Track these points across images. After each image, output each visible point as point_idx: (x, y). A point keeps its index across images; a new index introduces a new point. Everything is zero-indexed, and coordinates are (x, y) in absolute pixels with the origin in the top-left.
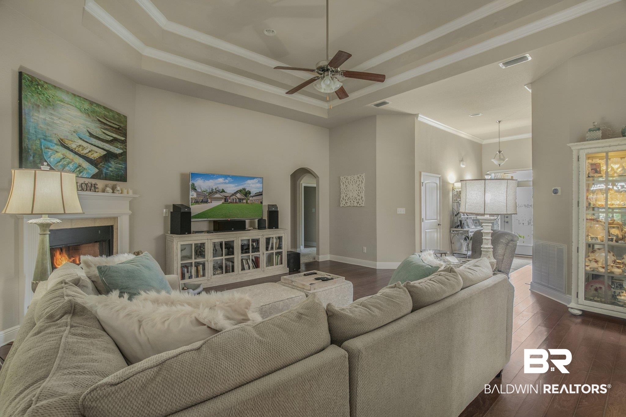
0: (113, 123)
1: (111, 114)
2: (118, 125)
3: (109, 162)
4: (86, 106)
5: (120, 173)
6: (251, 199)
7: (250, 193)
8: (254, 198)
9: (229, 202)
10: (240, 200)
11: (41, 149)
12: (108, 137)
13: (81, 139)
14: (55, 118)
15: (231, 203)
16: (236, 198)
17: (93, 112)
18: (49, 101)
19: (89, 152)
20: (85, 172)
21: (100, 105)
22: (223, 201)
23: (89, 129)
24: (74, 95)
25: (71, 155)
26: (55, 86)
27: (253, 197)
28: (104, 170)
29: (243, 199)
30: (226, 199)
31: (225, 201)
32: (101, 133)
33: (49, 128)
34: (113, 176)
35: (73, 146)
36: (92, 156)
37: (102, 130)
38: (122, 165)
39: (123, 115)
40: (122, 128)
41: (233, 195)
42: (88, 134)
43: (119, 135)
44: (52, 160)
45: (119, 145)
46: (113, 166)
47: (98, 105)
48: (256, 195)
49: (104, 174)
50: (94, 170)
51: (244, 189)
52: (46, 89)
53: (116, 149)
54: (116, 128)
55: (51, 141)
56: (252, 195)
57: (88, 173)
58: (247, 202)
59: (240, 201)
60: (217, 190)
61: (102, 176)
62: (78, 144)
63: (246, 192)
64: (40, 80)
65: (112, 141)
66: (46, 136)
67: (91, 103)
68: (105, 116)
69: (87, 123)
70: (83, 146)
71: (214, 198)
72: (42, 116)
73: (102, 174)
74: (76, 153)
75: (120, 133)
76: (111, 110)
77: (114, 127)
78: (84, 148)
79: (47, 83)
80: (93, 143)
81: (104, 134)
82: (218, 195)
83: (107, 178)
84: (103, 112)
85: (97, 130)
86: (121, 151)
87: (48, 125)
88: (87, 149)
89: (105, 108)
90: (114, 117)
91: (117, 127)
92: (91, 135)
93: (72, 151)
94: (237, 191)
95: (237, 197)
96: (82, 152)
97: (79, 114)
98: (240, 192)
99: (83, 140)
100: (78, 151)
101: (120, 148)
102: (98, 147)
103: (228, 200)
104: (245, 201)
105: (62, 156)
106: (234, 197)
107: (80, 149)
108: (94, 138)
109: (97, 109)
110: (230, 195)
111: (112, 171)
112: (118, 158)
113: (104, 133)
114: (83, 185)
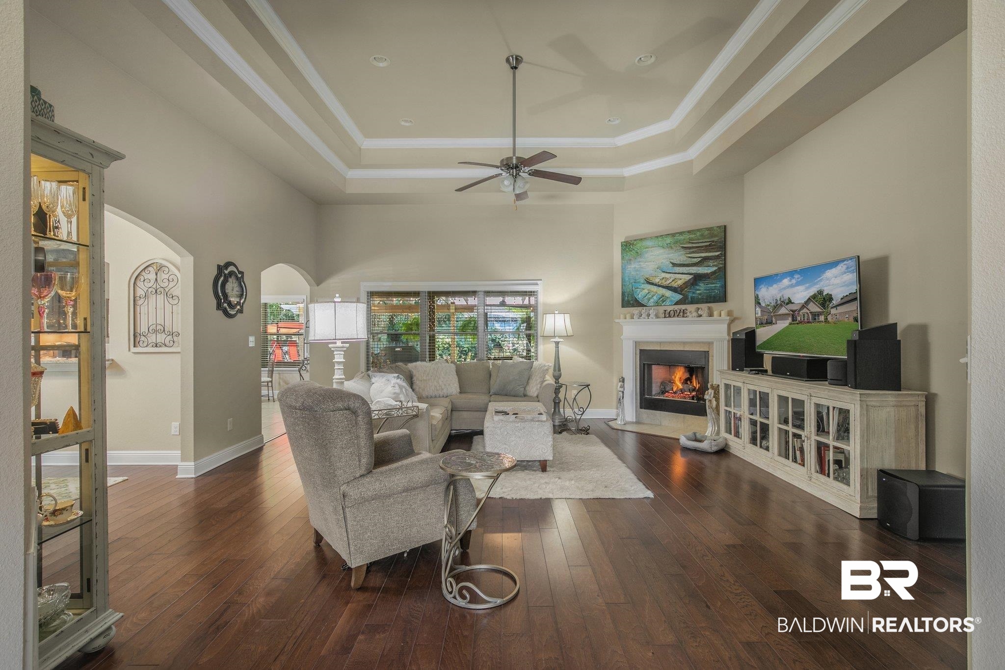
0: (703, 242)
1: (698, 234)
2: (710, 242)
3: (697, 285)
4: (669, 240)
5: (713, 294)
6: (833, 311)
7: (830, 298)
8: (841, 309)
9: (797, 322)
10: (815, 315)
11: (633, 290)
12: (696, 260)
13: (664, 272)
14: (642, 263)
15: (801, 322)
16: (807, 313)
17: (676, 242)
18: (637, 253)
19: (673, 281)
20: (668, 300)
21: (684, 232)
22: (790, 320)
23: (672, 261)
24: (657, 237)
25: (654, 289)
26: (641, 239)
27: (836, 306)
28: (690, 295)
29: (819, 314)
30: (793, 315)
31: (793, 320)
32: (685, 258)
33: (638, 273)
34: (703, 298)
35: (657, 280)
36: (676, 284)
37: (687, 255)
38: (717, 284)
39: (718, 227)
40: (716, 242)
41: (803, 307)
42: (671, 265)
43: (710, 252)
44: (640, 296)
45: (711, 263)
46: (702, 288)
47: (681, 233)
48: (844, 301)
49: (690, 299)
50: (678, 297)
51: (820, 292)
52: (635, 245)
53: (706, 268)
54: (706, 246)
55: (639, 282)
56: (834, 302)
57: (671, 301)
58: (826, 320)
59: (815, 319)
60: (782, 300)
61: (687, 301)
62: (662, 277)
63: (824, 299)
64: (631, 241)
65: (700, 262)
66: (636, 280)
67: (673, 235)
68: (690, 240)
69: (669, 255)
70: (666, 278)
71: (780, 315)
72: (633, 266)
73: (688, 298)
74: (659, 286)
75: (712, 249)
76: (698, 230)
77: (702, 247)
78: (667, 279)
79: (635, 240)
80: (677, 271)
81: (689, 259)
82: (783, 311)
83: (693, 301)
84: (687, 236)
85: (680, 257)
86: (715, 268)
87: (637, 270)
88: (670, 279)
89: (689, 232)
90: (702, 235)
91: (708, 244)
92: (674, 265)
93: (656, 285)
94: (809, 299)
95: (808, 310)
96: (665, 283)
97: (662, 251)
98: (814, 298)
99: (667, 273)
100: (661, 283)
101: (714, 266)
102: (682, 274)
103: (796, 318)
104: (822, 318)
105: (647, 292)
106: (805, 310)
107: (663, 281)
108: (678, 266)
109: (682, 237)
110: (798, 308)
111: (700, 294)
112: (709, 278)
113: (689, 257)
114: (671, 312)
